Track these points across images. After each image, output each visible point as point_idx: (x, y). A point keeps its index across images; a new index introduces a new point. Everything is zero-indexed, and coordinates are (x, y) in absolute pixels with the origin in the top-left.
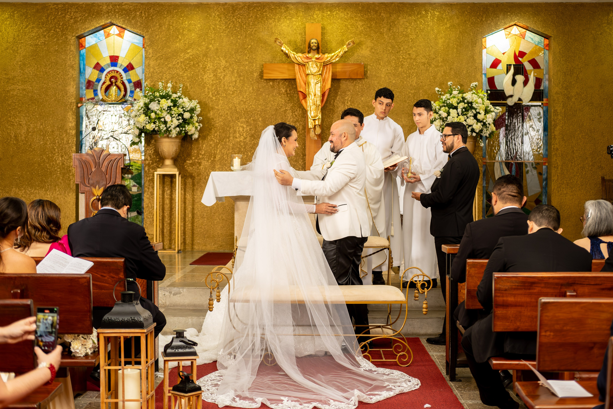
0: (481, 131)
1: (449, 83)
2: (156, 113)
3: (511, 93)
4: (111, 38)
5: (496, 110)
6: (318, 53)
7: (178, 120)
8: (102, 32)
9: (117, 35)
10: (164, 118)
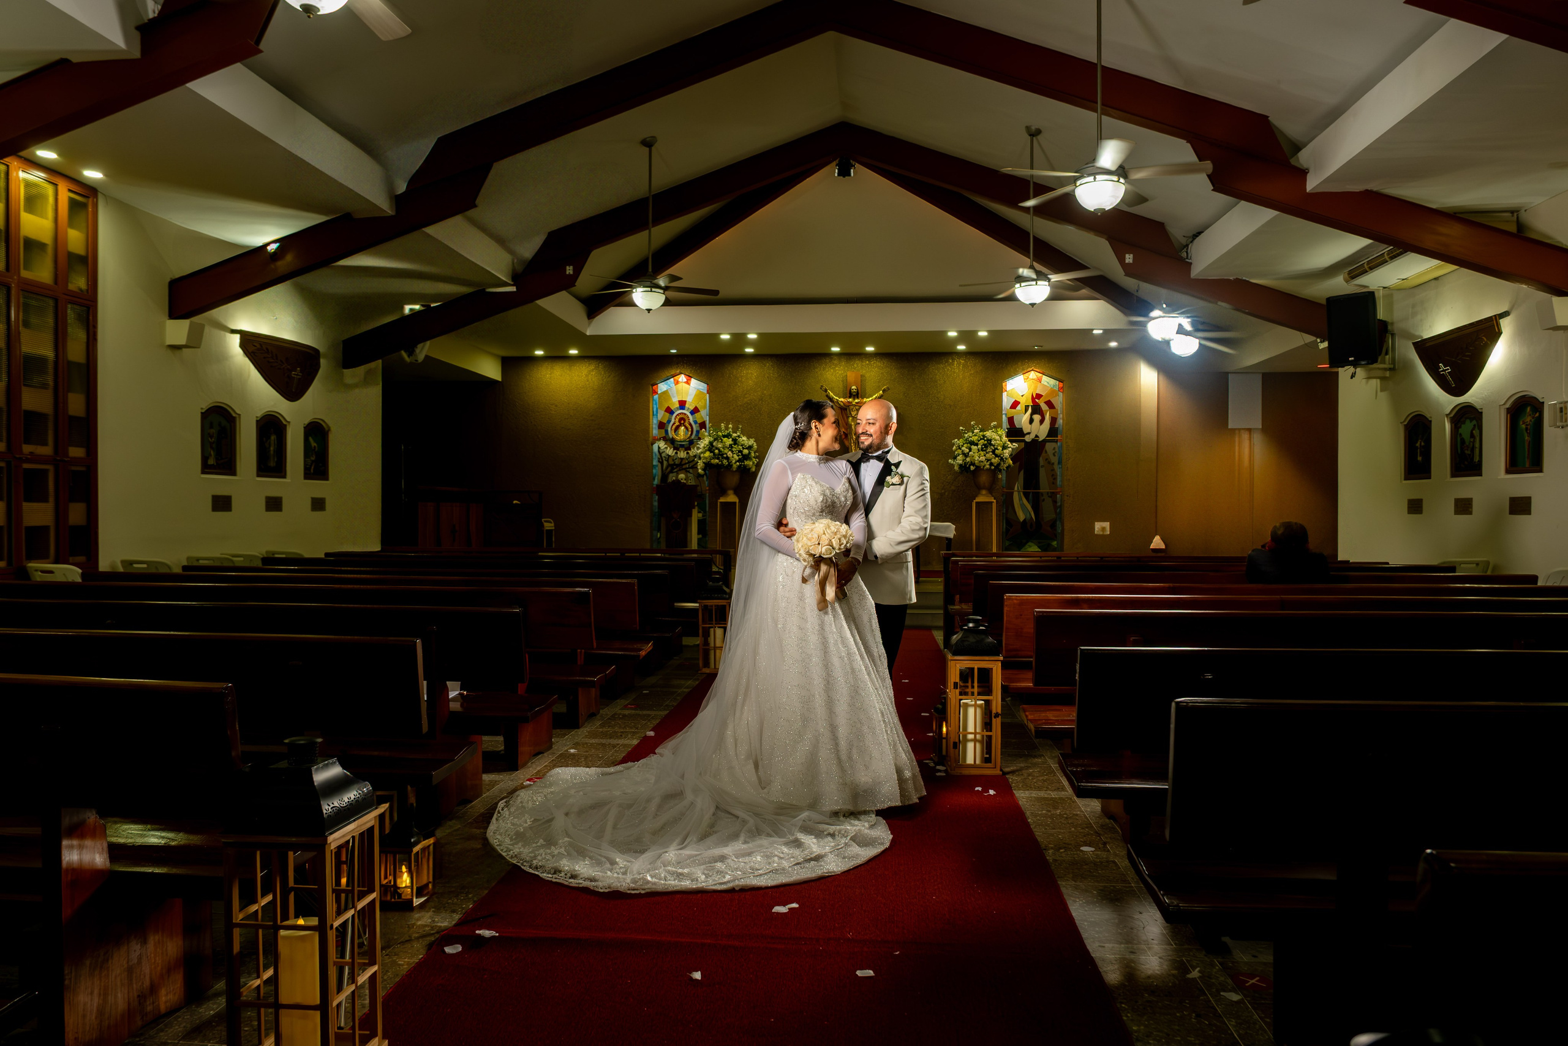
0: (999, 464)
1: (972, 423)
2: (719, 450)
3: (1029, 431)
4: (680, 385)
5: (1012, 446)
6: (858, 398)
7: (738, 456)
8: (672, 380)
9: (685, 382)
10: (726, 454)
